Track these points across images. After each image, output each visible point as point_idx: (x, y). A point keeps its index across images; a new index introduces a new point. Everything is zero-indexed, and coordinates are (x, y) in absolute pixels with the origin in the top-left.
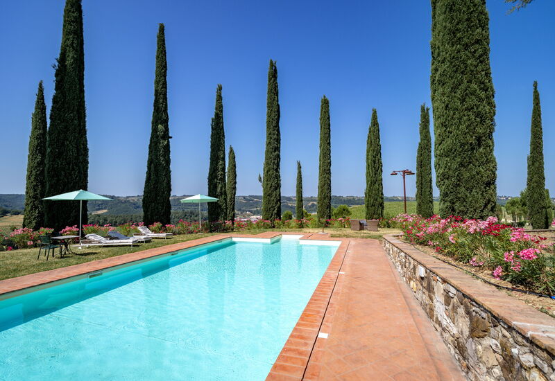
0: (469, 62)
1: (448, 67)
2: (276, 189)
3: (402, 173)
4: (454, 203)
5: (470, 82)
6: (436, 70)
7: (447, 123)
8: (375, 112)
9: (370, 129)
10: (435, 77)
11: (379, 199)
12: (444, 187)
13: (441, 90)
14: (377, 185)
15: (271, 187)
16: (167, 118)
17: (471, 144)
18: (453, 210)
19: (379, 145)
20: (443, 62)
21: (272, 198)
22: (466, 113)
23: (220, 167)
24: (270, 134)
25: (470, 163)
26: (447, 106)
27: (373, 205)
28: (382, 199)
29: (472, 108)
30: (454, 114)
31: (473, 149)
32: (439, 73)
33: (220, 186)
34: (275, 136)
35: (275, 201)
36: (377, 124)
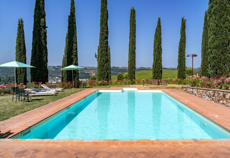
0: (227, 5)
1: (218, 7)
2: (106, 62)
3: (192, 56)
4: (217, 70)
5: (227, 15)
6: (212, 7)
7: (216, 33)
8: (159, 19)
9: (156, 29)
10: (211, 10)
11: (160, 69)
12: (213, 63)
13: (214, 17)
14: (159, 61)
15: (103, 61)
16: (45, 15)
17: (226, 44)
18: (217, 73)
19: (161, 39)
20: (216, 3)
21: (104, 68)
22: (225, 29)
23: (75, 48)
24: (103, 28)
25: (225, 52)
26: (217, 25)
27: (157, 72)
28: (162, 68)
29: (227, 27)
30: (220, 29)
31: (226, 46)
32: (213, 9)
33: (75, 60)
34: (106, 30)
35: (106, 69)
36: (160, 26)
